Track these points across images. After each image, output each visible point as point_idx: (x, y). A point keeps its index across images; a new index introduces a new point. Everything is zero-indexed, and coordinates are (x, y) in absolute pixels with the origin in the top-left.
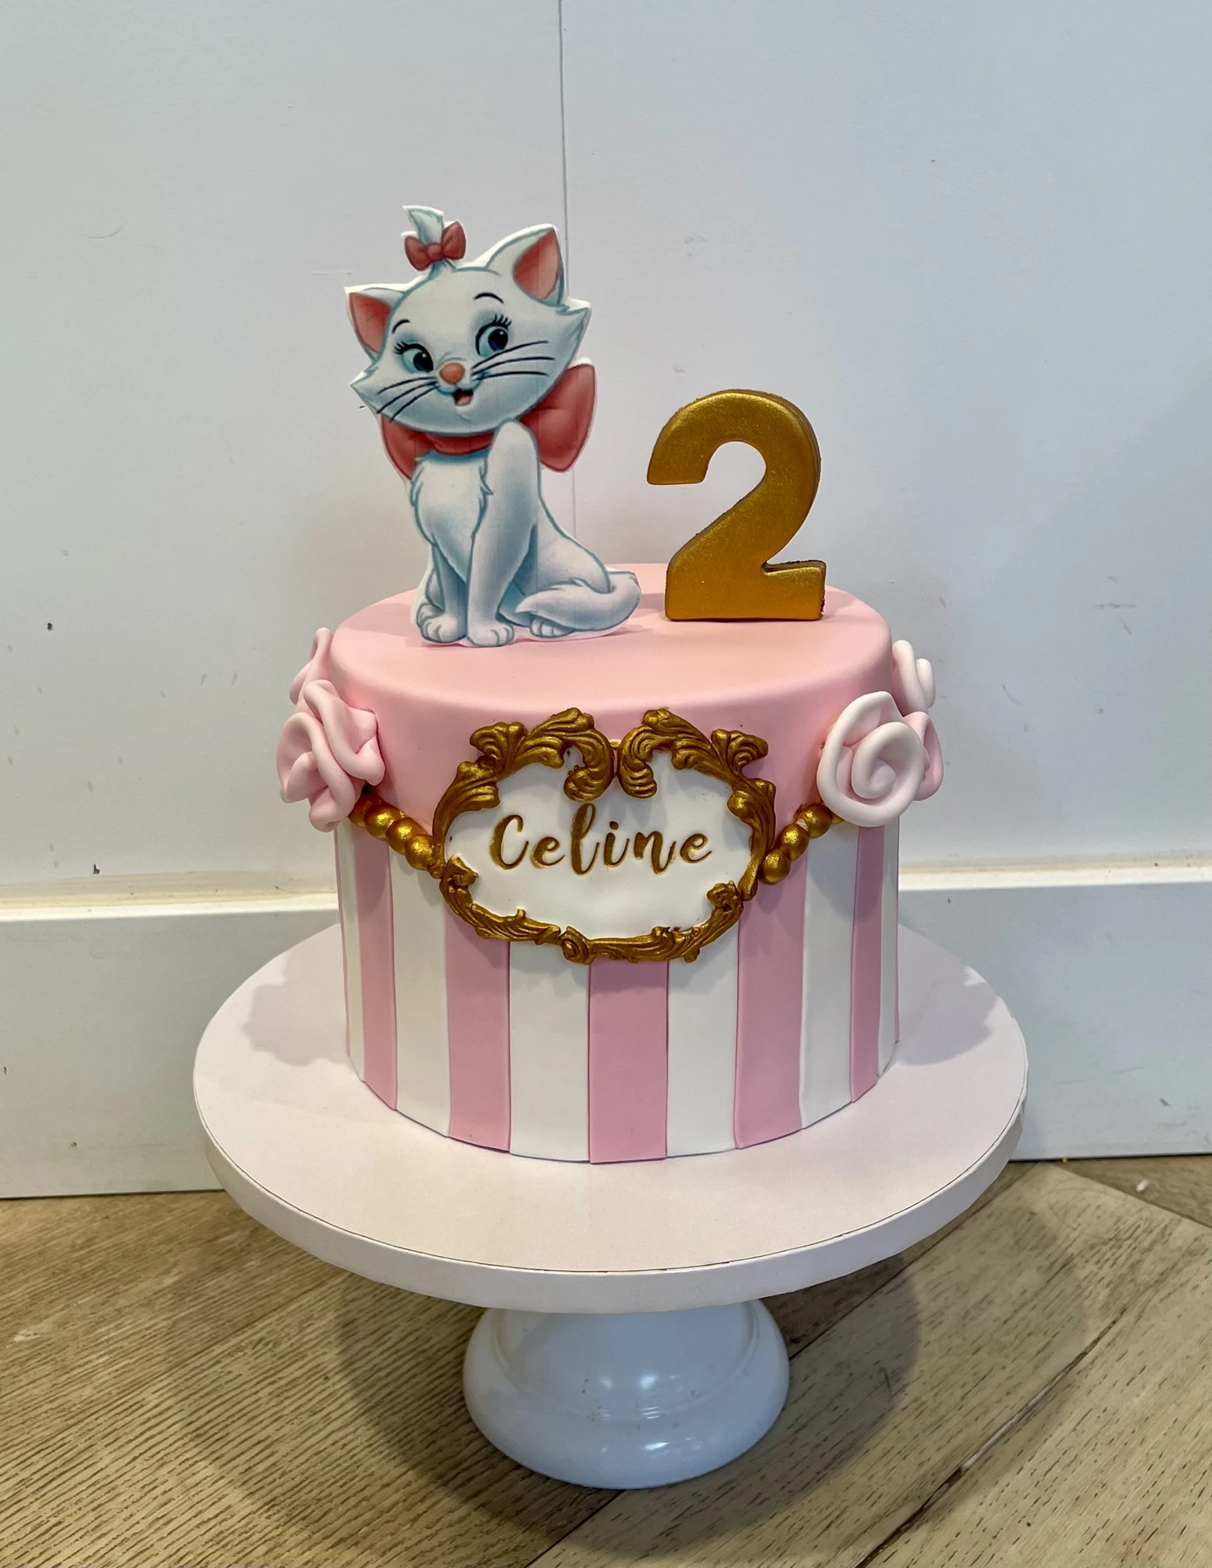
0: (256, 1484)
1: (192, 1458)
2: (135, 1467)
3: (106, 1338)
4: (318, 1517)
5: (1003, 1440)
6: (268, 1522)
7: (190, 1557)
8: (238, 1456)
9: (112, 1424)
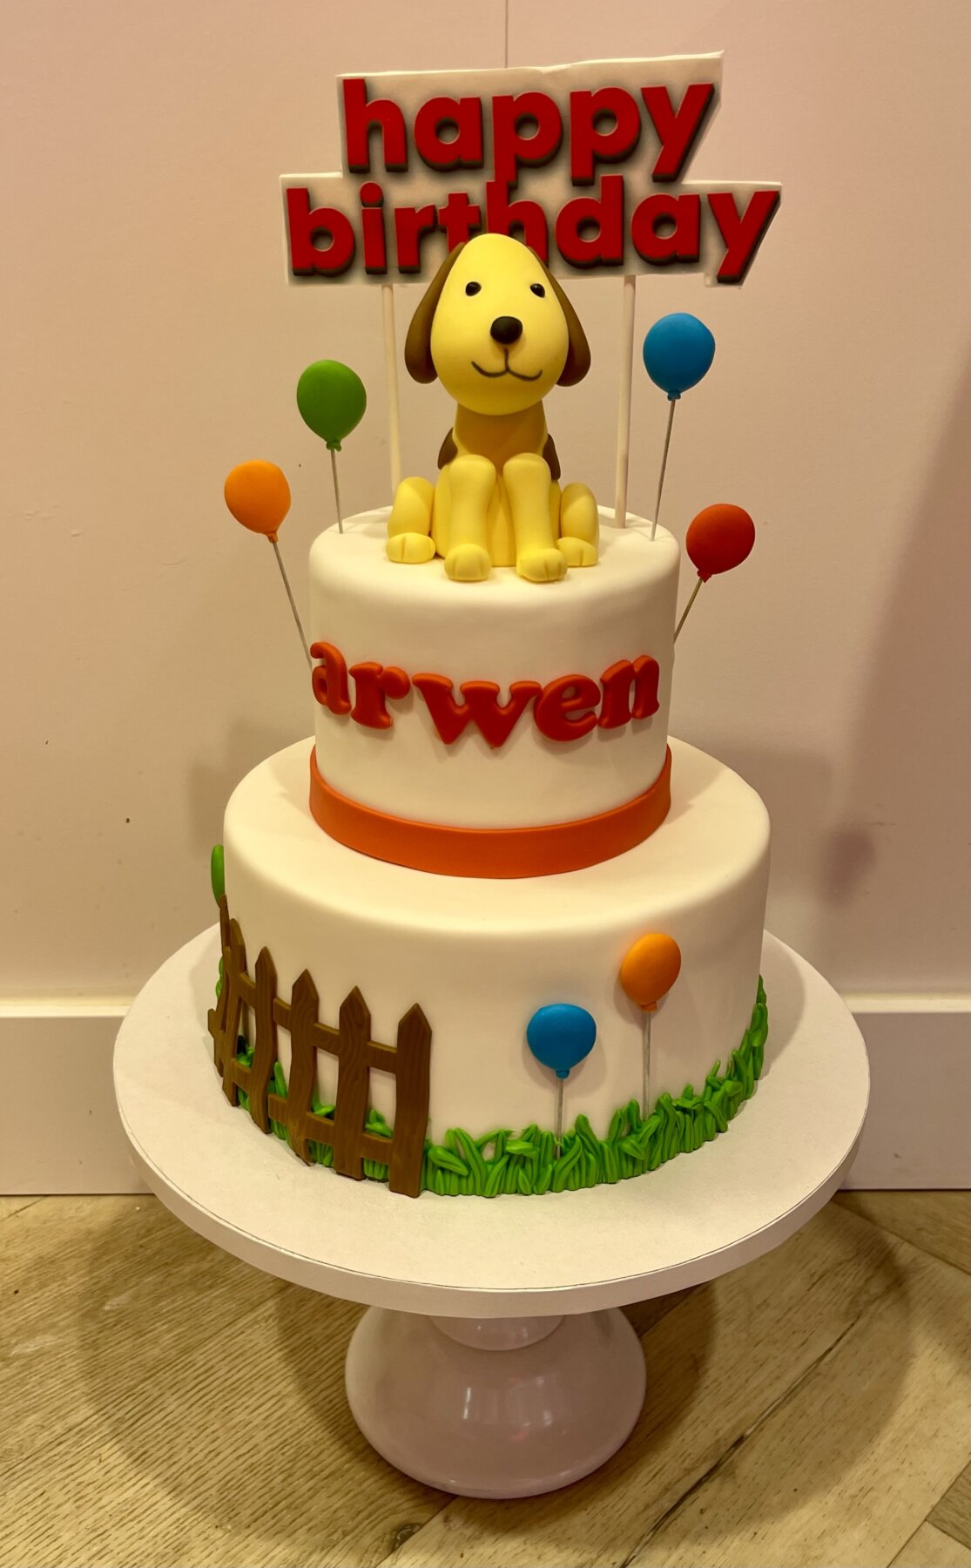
0: (274, 1427)
1: (230, 1406)
2: (192, 1412)
3: (165, 1310)
4: (316, 1454)
5: (771, 1416)
6: (283, 1457)
7: (234, 1481)
8: (260, 1406)
9: (175, 1378)
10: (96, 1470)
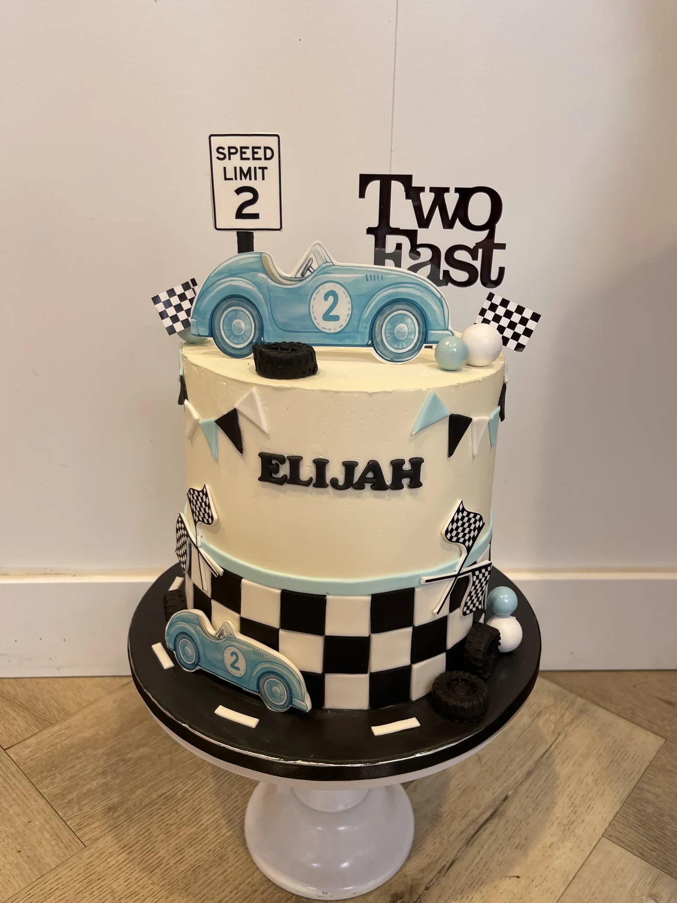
5: (520, 785)
10: (175, 817)
